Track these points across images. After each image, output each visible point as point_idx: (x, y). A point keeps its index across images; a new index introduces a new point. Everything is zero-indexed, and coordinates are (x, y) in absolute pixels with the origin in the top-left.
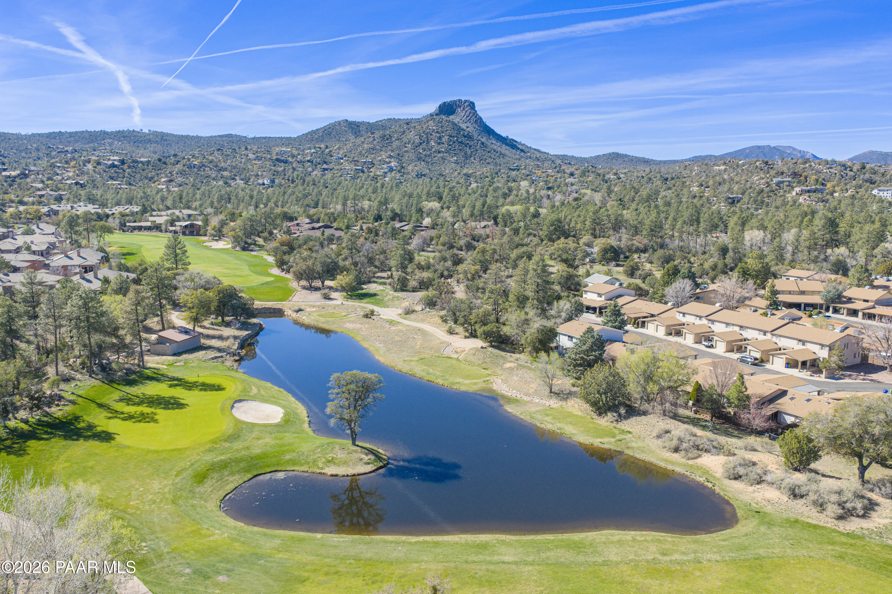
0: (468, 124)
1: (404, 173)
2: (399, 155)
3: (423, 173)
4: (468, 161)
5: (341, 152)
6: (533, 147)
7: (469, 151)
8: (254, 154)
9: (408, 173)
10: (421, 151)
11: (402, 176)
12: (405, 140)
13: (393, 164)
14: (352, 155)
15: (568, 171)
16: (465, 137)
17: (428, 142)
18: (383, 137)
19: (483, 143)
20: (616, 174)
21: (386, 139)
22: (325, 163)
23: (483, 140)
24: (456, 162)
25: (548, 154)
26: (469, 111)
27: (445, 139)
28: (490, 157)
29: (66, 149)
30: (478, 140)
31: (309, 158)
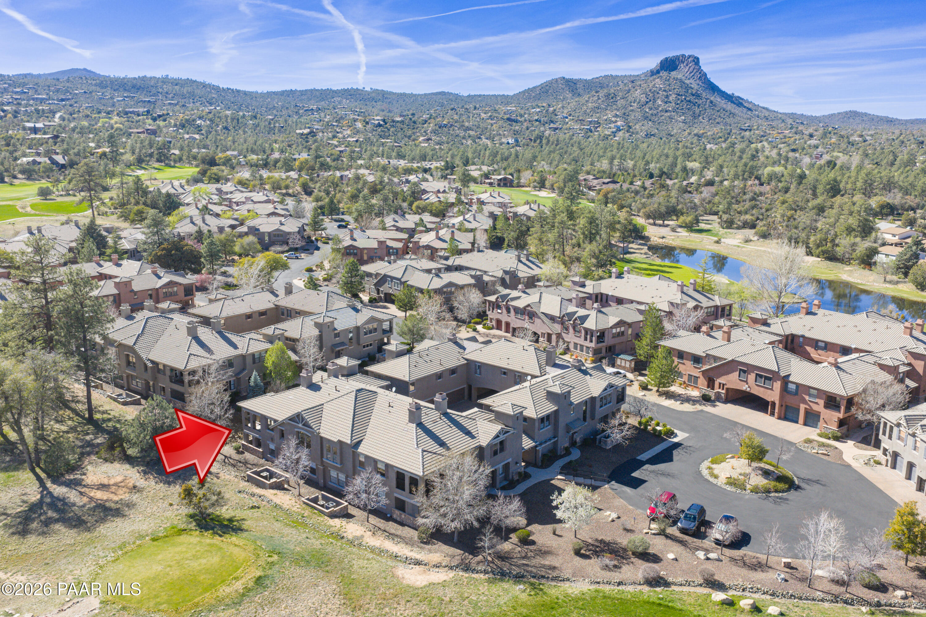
0: (691, 81)
1: (633, 133)
2: (624, 114)
3: (652, 133)
4: (696, 121)
5: (566, 111)
6: (761, 105)
7: (697, 111)
8: (485, 113)
9: (637, 133)
10: (647, 110)
11: (630, 136)
12: (630, 99)
13: (619, 123)
14: (577, 115)
15: (807, 133)
16: (693, 95)
17: (655, 101)
18: (607, 96)
19: (711, 102)
20: (861, 136)
21: (611, 98)
22: (552, 122)
23: (712, 99)
24: (684, 122)
25: (777, 112)
26: (693, 67)
27: (672, 98)
28: (720, 116)
29: (311, 107)
30: (707, 99)
31: (536, 118)
